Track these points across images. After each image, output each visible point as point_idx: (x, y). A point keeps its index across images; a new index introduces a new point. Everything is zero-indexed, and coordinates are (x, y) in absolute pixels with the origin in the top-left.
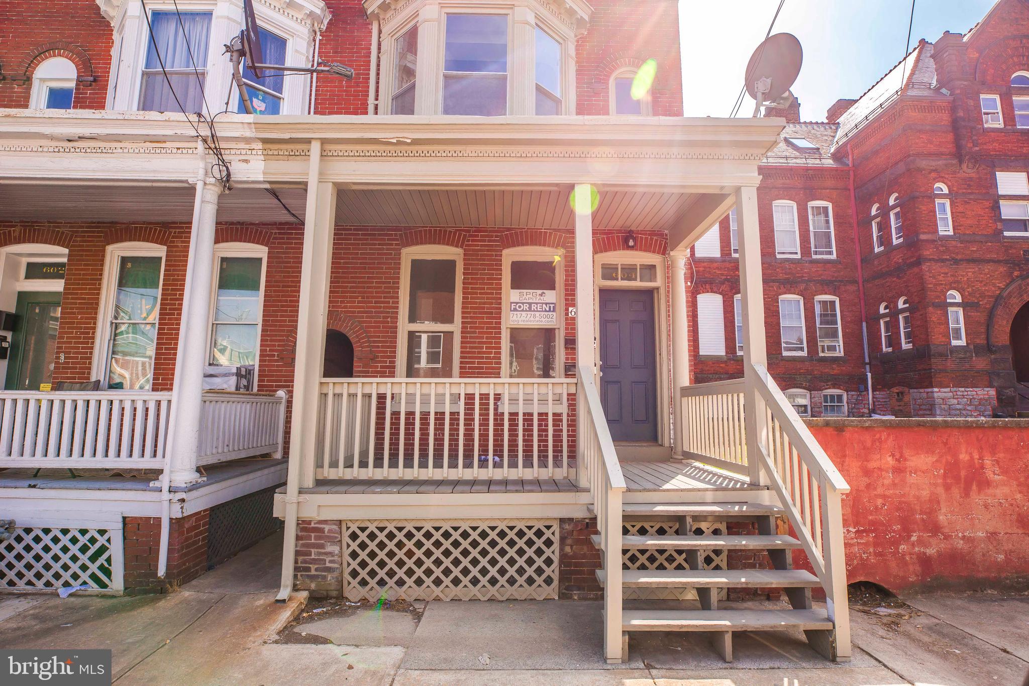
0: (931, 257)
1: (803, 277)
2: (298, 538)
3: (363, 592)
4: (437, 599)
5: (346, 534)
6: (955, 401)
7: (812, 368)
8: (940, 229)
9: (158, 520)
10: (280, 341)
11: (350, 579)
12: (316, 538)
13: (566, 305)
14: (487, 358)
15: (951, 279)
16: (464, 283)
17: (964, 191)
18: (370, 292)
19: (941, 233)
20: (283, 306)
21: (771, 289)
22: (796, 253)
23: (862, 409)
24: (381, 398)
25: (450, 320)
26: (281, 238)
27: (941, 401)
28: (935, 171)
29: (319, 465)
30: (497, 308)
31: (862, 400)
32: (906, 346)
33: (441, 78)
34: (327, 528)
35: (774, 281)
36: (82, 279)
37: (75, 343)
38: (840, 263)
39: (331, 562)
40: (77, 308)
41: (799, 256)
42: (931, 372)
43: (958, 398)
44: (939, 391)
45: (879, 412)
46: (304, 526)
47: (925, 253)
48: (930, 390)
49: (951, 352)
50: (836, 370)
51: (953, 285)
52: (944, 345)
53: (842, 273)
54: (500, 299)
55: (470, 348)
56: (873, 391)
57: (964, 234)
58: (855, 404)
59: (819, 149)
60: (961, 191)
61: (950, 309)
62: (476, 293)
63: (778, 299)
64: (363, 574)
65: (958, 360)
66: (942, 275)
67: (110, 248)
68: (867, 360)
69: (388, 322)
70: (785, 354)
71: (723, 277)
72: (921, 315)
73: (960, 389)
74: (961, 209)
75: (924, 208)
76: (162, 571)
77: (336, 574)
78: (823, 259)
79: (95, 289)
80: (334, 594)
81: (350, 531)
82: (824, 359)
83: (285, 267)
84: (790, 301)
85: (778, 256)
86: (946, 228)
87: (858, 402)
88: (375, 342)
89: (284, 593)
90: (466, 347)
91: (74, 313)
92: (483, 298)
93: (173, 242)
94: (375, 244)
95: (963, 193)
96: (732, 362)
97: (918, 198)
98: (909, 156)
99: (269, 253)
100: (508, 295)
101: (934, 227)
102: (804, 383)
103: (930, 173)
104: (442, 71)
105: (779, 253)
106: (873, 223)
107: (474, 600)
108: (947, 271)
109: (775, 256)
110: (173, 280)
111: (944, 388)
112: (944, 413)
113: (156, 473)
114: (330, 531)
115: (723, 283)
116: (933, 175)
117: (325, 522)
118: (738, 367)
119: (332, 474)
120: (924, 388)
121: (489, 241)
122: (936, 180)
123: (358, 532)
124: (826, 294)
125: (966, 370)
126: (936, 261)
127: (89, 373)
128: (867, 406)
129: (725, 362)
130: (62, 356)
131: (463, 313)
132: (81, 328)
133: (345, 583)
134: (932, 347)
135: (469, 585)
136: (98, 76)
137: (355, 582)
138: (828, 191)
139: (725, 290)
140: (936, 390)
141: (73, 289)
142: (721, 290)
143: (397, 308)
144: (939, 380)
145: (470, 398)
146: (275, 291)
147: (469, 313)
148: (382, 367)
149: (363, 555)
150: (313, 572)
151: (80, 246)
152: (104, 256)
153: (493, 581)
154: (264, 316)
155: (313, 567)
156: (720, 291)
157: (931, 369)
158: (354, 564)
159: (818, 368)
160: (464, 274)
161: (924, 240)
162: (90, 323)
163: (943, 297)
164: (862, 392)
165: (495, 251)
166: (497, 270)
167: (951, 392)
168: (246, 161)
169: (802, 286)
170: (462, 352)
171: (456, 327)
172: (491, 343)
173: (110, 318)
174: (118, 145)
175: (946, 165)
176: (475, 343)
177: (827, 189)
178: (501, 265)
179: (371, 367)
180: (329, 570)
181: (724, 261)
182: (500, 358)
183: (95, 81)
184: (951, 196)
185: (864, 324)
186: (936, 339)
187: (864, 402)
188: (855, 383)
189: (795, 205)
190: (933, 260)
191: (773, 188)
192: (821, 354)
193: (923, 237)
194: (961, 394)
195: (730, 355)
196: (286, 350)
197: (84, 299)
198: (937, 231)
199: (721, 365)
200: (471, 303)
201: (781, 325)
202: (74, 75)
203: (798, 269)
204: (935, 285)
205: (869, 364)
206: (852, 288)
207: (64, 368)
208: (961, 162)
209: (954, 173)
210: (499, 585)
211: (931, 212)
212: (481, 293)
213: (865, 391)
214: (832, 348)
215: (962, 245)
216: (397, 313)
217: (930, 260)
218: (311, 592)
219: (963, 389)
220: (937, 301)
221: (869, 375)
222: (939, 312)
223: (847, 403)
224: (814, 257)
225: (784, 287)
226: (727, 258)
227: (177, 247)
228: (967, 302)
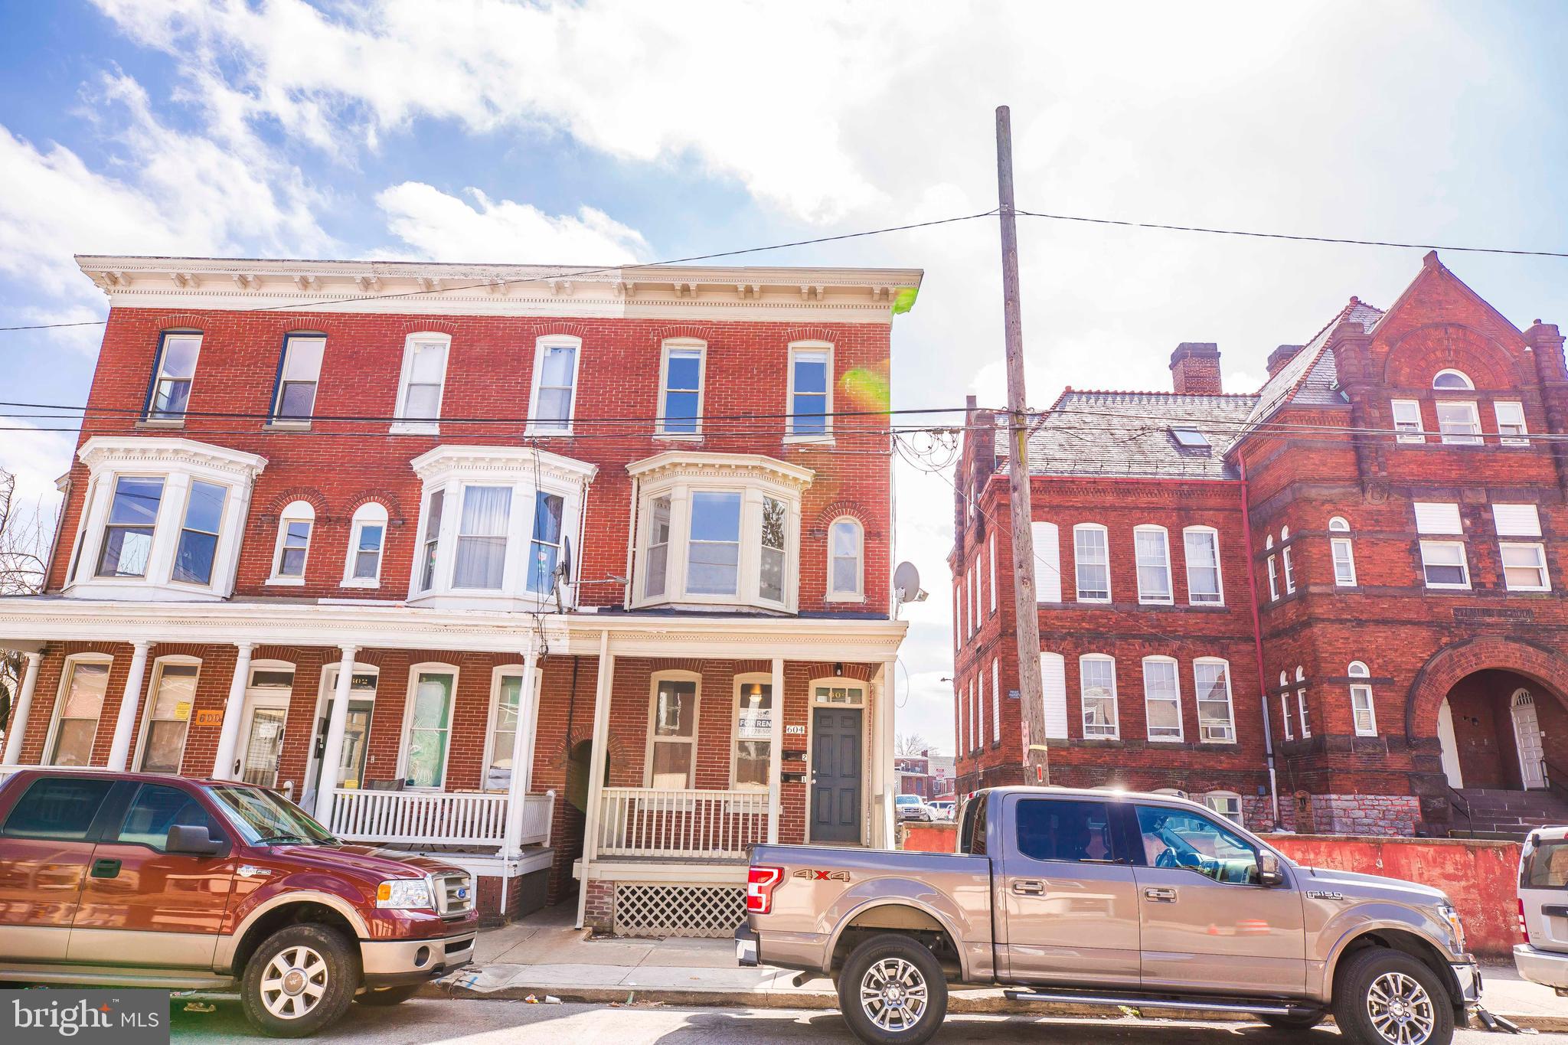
0: (1325, 616)
1: (1176, 631)
2: (588, 892)
3: (626, 929)
4: (673, 935)
5: (617, 891)
6: (1362, 814)
7: (1190, 759)
8: (1337, 578)
9: (501, 879)
10: (550, 748)
11: (618, 920)
12: (599, 892)
13: (785, 723)
14: (718, 767)
15: (1354, 646)
16: (701, 703)
17: (1370, 528)
18: (625, 709)
19: (1339, 584)
20: (553, 719)
21: (1131, 647)
22: (1168, 598)
23: (1264, 821)
24: (632, 801)
25: (690, 734)
26: (553, 662)
27: (1342, 813)
28: (1330, 501)
29: (600, 846)
30: (727, 725)
31: (1263, 807)
32: (1306, 735)
33: (688, 544)
34: (605, 886)
35: (1134, 637)
36: (390, 693)
37: (384, 747)
38: (1229, 612)
39: (607, 908)
40: (386, 718)
41: (1171, 602)
42: (1327, 772)
43: (1365, 809)
44: (1339, 799)
45: (1285, 825)
46: (592, 884)
47: (1317, 611)
48: (1327, 797)
49: (1356, 746)
50: (1224, 763)
51: (1357, 655)
52: (1345, 735)
53: (1232, 627)
54: (731, 717)
55: (705, 758)
56: (1278, 795)
57: (1371, 586)
58: (1253, 813)
59: (1209, 447)
60: (1366, 529)
61: (1353, 687)
62: (711, 712)
63: (1141, 661)
64: (627, 917)
65: (1365, 758)
66: (1341, 641)
67: (412, 667)
68: (1269, 751)
69: (638, 735)
70: (1151, 738)
71: (1064, 631)
72: (1316, 694)
73: (1369, 797)
74: (1366, 552)
75: (1315, 550)
76: (503, 911)
77: (610, 916)
78: (1205, 607)
79: (400, 702)
80: (608, 929)
81: (620, 889)
82: (1208, 748)
83: (556, 687)
84: (1159, 664)
85: (1142, 602)
86: (1345, 576)
87: (1257, 811)
88: (627, 751)
89: (579, 925)
90: (701, 758)
91: (383, 722)
92: (716, 716)
93: (465, 663)
94: (630, 669)
95: (1369, 531)
96: (1077, 749)
97: (1306, 537)
98: (1294, 482)
99: (543, 674)
100: (738, 713)
101: (1329, 576)
102: (1179, 782)
103: (1323, 504)
104: (689, 539)
105: (1143, 598)
106: (1269, 559)
107: (697, 937)
108: (1347, 635)
109: (1137, 602)
110: (465, 695)
111: (1345, 794)
112: (1346, 829)
113: (496, 849)
114: (607, 888)
115: (1063, 639)
116: (1328, 507)
117: (604, 882)
118: (1085, 756)
119: (608, 852)
120: (1323, 794)
121: (723, 667)
122: (1330, 514)
123: (625, 889)
124: (1209, 655)
125: (1377, 771)
126: (1332, 622)
127: (394, 773)
128: (1270, 817)
129: (1068, 749)
130: (373, 758)
131: (700, 728)
132: (388, 735)
133: (615, 924)
134: (1327, 739)
135: (694, 927)
136: (406, 520)
137: (621, 923)
138: (1211, 512)
139: (1068, 648)
140: (1334, 796)
141: (383, 701)
142: (1061, 647)
143: (646, 723)
144: (1338, 783)
145: (699, 803)
146: (548, 707)
147: (705, 728)
148: (632, 772)
149: (627, 905)
150: (595, 915)
151: (388, 665)
152: (408, 674)
153: (709, 925)
154: (538, 727)
155: (596, 911)
156: (1061, 649)
157: (1327, 768)
158: (621, 911)
159: (1198, 760)
160: (702, 695)
161: (1315, 594)
162: (396, 731)
163: (1342, 670)
164: (1263, 795)
165: (727, 676)
166: (728, 692)
167: (1355, 800)
168: (558, 640)
169: (1176, 644)
170: (698, 762)
171: (693, 740)
172: (722, 754)
173: (409, 727)
174: (476, 628)
175: (1344, 494)
176: (709, 754)
177: (1210, 509)
178: (732, 688)
179: (623, 772)
180: (606, 914)
181: (1066, 609)
182: (728, 767)
183: (403, 523)
184: (1353, 534)
185: (1264, 699)
186: (1335, 727)
187: (1266, 811)
188: (1251, 783)
189: (1165, 531)
190: (1328, 620)
191: (1134, 508)
192: (1204, 741)
193: (1313, 589)
194: (1371, 803)
195: (1073, 739)
196: (556, 757)
197: (392, 710)
198: (1333, 581)
199: (1062, 753)
200: (706, 720)
201: (1147, 698)
202: (386, 518)
203: (1170, 620)
204: (1332, 654)
205: (1273, 755)
206: (1246, 647)
207: (374, 768)
208: (1363, 491)
209: (1357, 504)
210: (712, 927)
211: (1325, 555)
212: (715, 712)
213: (1267, 794)
214: (1219, 732)
215: (1368, 601)
216: (646, 727)
217: (1323, 620)
218: (594, 928)
219: (1372, 797)
220: (1334, 675)
221: (1272, 772)
222: (1337, 691)
223: (1243, 811)
224: (1193, 603)
225: (1150, 645)
226: (1070, 605)
227: (468, 667)
228: (1377, 678)
